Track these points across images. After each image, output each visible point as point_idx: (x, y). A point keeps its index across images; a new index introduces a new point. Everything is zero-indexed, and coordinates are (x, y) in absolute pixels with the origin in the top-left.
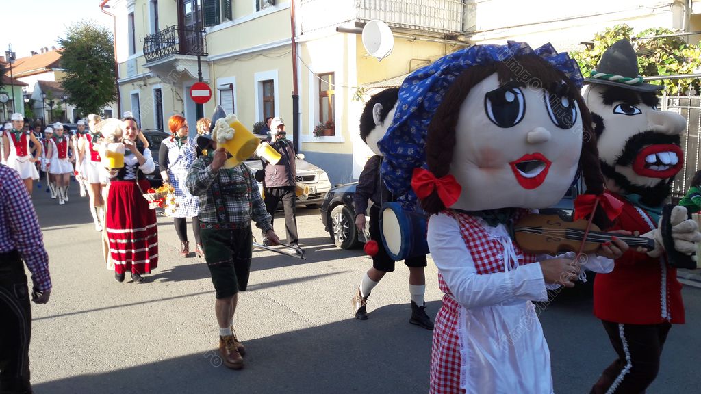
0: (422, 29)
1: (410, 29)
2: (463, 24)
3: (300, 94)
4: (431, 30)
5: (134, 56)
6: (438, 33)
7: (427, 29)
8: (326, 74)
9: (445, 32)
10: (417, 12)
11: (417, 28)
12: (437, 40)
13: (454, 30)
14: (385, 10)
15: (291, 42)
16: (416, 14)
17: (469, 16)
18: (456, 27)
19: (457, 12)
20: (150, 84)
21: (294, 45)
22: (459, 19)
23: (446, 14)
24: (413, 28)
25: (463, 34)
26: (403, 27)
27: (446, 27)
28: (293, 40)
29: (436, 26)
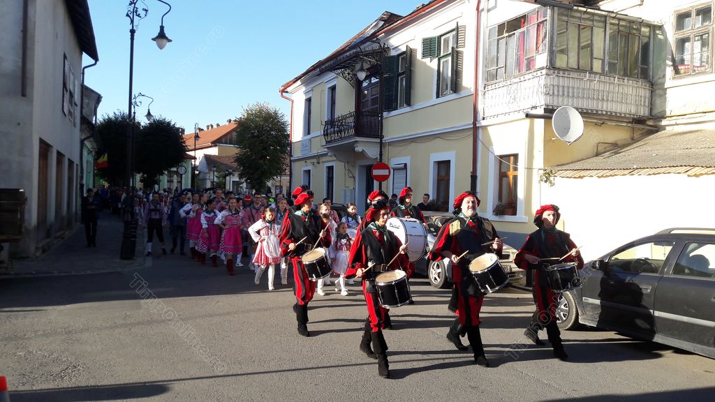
0: (609, 113)
1: (597, 114)
2: (651, 109)
3: (479, 174)
4: (618, 115)
5: (309, 137)
6: (625, 117)
7: (614, 114)
8: (509, 156)
9: (632, 116)
10: (605, 97)
11: (604, 113)
12: (625, 124)
13: (642, 114)
14: (573, 96)
15: (472, 126)
16: (603, 99)
17: (658, 101)
18: (643, 112)
19: (645, 97)
20: (323, 162)
21: (475, 129)
22: (647, 104)
23: (634, 98)
24: (600, 112)
25: (651, 119)
26: (590, 112)
27: (633, 112)
28: (474, 124)
29: (623, 111)
